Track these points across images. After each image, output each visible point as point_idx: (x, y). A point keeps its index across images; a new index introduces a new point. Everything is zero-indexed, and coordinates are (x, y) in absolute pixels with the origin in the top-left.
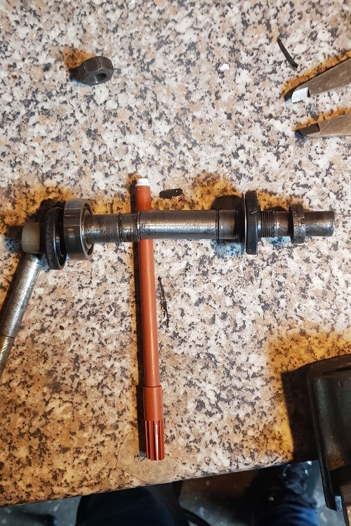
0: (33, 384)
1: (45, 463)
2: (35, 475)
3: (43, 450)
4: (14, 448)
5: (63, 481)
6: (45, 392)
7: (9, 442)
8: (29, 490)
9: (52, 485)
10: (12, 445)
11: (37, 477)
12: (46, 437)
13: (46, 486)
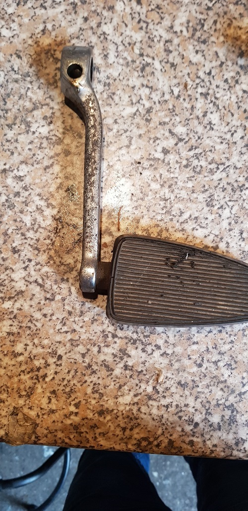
0: (236, 368)
1: (232, 431)
2: (222, 438)
3: (232, 421)
4: (210, 414)
5: (242, 448)
6: (244, 376)
7: (207, 408)
8: (214, 449)
9: (233, 449)
10: (209, 411)
11: (223, 440)
12: (237, 412)
13: (229, 449)
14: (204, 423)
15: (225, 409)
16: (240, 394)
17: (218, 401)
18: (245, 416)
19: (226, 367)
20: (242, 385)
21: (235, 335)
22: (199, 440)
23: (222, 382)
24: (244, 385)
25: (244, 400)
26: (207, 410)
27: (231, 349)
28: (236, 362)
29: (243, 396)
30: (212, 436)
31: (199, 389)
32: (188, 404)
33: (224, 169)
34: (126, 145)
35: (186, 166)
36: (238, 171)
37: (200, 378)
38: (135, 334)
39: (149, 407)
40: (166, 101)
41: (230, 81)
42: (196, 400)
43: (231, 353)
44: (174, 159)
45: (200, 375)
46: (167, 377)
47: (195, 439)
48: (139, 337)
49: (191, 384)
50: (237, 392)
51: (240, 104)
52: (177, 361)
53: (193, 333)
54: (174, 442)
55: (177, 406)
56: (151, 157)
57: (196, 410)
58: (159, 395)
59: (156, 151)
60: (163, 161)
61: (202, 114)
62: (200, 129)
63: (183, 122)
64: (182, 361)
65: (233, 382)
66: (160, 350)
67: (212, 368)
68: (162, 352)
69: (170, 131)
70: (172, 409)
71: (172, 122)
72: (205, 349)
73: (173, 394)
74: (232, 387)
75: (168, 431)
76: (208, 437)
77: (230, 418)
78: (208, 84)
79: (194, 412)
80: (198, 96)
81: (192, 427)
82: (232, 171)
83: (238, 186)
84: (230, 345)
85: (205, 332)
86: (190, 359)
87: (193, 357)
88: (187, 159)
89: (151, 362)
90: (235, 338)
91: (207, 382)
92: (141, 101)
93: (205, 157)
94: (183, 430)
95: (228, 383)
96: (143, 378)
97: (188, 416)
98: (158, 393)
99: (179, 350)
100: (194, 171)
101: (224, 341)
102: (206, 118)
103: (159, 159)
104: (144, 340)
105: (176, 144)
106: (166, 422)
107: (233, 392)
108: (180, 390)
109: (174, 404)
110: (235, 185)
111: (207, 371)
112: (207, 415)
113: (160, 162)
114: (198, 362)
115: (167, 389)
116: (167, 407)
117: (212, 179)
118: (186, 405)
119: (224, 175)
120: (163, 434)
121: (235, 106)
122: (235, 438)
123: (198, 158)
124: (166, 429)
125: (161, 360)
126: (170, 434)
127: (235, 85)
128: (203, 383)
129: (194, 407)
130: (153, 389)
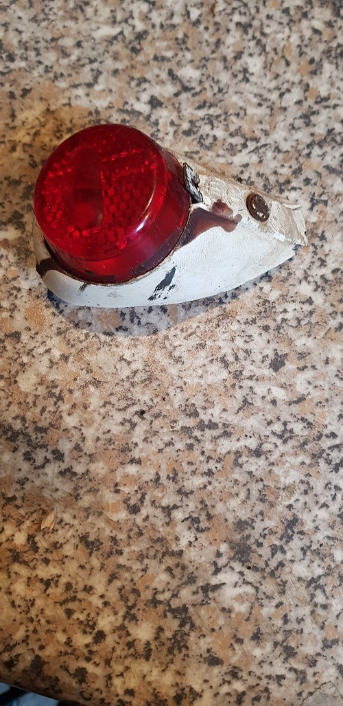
14: (115, 637)
15: (169, 614)
16: (206, 589)
17: (156, 594)
18: (208, 639)
19: (188, 523)
20: (213, 568)
21: (219, 460)
22: (99, 671)
23: (173, 554)
24: (217, 571)
25: (213, 604)
26: (130, 608)
27: (205, 487)
28: (209, 517)
29: (211, 595)
30: (127, 668)
31: (122, 560)
32: (91, 588)
33: (257, 148)
34: (87, 81)
35: (187, 133)
36: (281, 156)
37: (129, 537)
38: (18, 421)
39: (9, 577)
40: (174, 26)
41: (292, 12)
42: (110, 581)
43: (203, 494)
44: (168, 117)
45: (131, 530)
46: (61, 521)
47: (90, 668)
48: (26, 428)
49: (107, 545)
50: (200, 583)
51: (304, 49)
52: (89, 491)
53: (135, 440)
54: (44, 663)
55: (68, 586)
56: (128, 107)
57: (106, 604)
58: (37, 556)
59: (138, 99)
60: (148, 117)
61: (232, 55)
62: (225, 78)
63: (197, 62)
64: (100, 493)
65: (197, 558)
66: (61, 463)
67: (159, 519)
68: (64, 466)
69: (171, 73)
70: (57, 592)
71: (177, 59)
72: (152, 477)
73: (65, 560)
74: (191, 569)
75: (36, 637)
76: (118, 668)
77: (174, 636)
78: (253, 11)
79: (101, 606)
80: (232, 26)
81: (88, 639)
82: (270, 154)
83: (277, 181)
84: (205, 479)
85: (159, 442)
86: (117, 491)
87: (125, 490)
88: (191, 122)
89: (38, 483)
90: (219, 466)
91: (142, 548)
92: (130, 21)
93: (225, 123)
94: (69, 642)
95: (186, 559)
96: (14, 512)
97: (85, 613)
98: (36, 549)
99: (99, 468)
100: (199, 142)
101: (193, 468)
102: (239, 62)
103: (140, 113)
104: (33, 437)
105: (177, 95)
106: (37, 616)
107: (192, 580)
108: (81, 554)
109: (64, 580)
110: (272, 179)
111: (146, 523)
112: (127, 621)
113: (141, 118)
114: (132, 502)
115: (56, 546)
116: (47, 583)
117: (230, 162)
118: (88, 589)
119: (255, 158)
120: (25, 640)
121: (296, 51)
122: (177, 684)
123: (211, 123)
124: (35, 631)
125: (58, 483)
126: (39, 643)
127: (300, 20)
128: (133, 548)
129: (102, 596)
130: (28, 540)
